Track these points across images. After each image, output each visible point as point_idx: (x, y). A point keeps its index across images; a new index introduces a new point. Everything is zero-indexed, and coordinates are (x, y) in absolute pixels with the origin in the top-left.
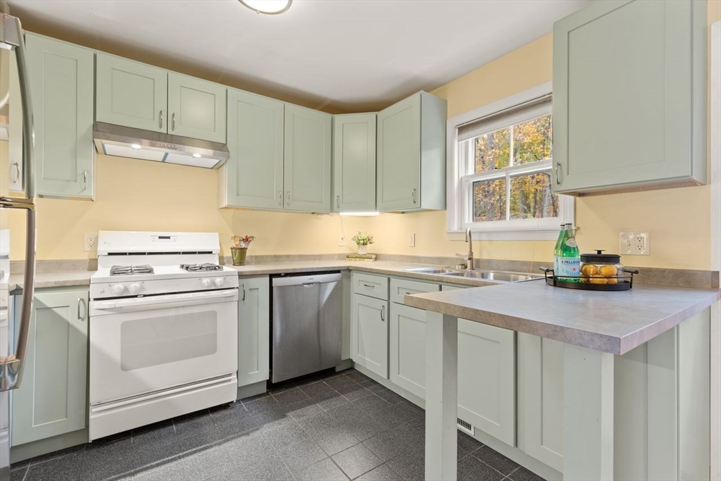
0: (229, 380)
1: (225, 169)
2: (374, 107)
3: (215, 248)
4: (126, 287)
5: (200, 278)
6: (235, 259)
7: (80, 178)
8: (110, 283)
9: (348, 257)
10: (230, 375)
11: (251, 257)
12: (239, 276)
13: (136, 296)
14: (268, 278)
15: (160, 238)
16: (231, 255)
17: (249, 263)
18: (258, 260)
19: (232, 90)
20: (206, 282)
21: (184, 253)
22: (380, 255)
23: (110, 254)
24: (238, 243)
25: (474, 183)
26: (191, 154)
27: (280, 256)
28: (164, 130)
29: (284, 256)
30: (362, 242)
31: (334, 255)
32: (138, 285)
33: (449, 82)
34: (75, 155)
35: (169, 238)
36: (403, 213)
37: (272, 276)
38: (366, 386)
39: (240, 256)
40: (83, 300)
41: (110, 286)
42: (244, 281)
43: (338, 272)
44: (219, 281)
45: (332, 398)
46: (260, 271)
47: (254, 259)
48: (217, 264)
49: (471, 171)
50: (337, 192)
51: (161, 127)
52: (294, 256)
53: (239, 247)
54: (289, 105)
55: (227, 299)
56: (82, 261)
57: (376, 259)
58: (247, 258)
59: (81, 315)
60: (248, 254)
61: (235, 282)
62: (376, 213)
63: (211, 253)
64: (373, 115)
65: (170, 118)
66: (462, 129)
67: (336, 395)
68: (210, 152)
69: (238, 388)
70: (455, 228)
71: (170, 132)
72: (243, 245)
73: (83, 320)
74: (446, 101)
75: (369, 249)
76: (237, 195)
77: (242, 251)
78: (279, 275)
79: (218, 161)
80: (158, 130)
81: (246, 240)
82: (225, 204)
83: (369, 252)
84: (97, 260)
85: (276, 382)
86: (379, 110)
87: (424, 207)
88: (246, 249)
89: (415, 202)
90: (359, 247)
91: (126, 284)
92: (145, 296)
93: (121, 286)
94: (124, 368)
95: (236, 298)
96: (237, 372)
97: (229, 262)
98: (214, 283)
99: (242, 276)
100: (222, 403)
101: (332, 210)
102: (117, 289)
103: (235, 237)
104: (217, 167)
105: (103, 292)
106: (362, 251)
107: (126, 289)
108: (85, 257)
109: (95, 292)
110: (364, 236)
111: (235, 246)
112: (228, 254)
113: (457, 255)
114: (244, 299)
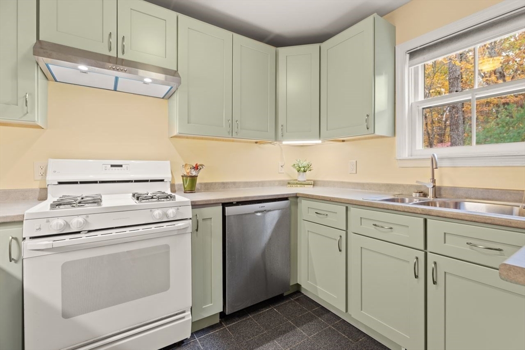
0: (183, 318)
1: (176, 97)
2: (318, 38)
3: (167, 176)
4: (67, 222)
5: (151, 209)
6: (186, 186)
7: (21, 102)
8: (48, 219)
9: (289, 183)
10: (184, 312)
11: (201, 184)
12: (192, 205)
13: (79, 232)
14: (221, 208)
15: (112, 166)
16: (182, 183)
17: (199, 191)
18: (208, 187)
19: (182, 17)
20: (157, 214)
21: (136, 181)
22: (318, 181)
23: (60, 183)
24: (188, 171)
25: (423, 108)
26: (141, 79)
27: (227, 183)
28: (113, 54)
29: (231, 183)
30: (302, 169)
31: (275, 181)
32: (81, 219)
33: (398, 8)
34: (15, 76)
35: (121, 166)
36: (343, 141)
37: (225, 205)
38: (319, 316)
39: (191, 184)
40: (16, 239)
41: (48, 221)
42: (197, 211)
43: (286, 199)
44: (171, 212)
45: (288, 332)
46: (214, 200)
47: (203, 186)
48: (169, 192)
49: (421, 97)
50: (281, 121)
51: (110, 49)
52: (240, 183)
53: (190, 174)
54: (236, 36)
55: (181, 232)
56: (32, 190)
57: (314, 185)
58: (197, 186)
59: (14, 256)
60: (198, 181)
61: (188, 212)
62: (320, 142)
63: (162, 181)
64: (316, 46)
65: (120, 42)
66: (413, 54)
67: (292, 328)
68: (161, 77)
69: (192, 323)
70: (406, 155)
71: (120, 56)
72: (194, 173)
73: (16, 261)
74: (395, 27)
75: (308, 175)
76: (188, 123)
77: (193, 179)
78: (231, 204)
79: (170, 87)
80: (107, 53)
81: (196, 168)
82: (176, 133)
83: (308, 179)
84: (46, 189)
85: (230, 313)
86: (322, 42)
87: (378, 133)
88: (197, 176)
89: (368, 128)
90: (299, 174)
91: (67, 219)
92: (90, 231)
93: (61, 221)
94: (65, 316)
95: (190, 230)
96: (191, 309)
97: (180, 190)
98: (166, 215)
99: (195, 205)
100: (175, 342)
101: (276, 139)
102: (56, 225)
103: (186, 165)
104: (168, 96)
105: (40, 229)
106: (302, 178)
107: (67, 225)
108: (36, 186)
109: (28, 229)
110: (305, 164)
111: (186, 174)
112: (179, 181)
113: (417, 182)
114: (197, 230)
